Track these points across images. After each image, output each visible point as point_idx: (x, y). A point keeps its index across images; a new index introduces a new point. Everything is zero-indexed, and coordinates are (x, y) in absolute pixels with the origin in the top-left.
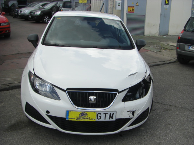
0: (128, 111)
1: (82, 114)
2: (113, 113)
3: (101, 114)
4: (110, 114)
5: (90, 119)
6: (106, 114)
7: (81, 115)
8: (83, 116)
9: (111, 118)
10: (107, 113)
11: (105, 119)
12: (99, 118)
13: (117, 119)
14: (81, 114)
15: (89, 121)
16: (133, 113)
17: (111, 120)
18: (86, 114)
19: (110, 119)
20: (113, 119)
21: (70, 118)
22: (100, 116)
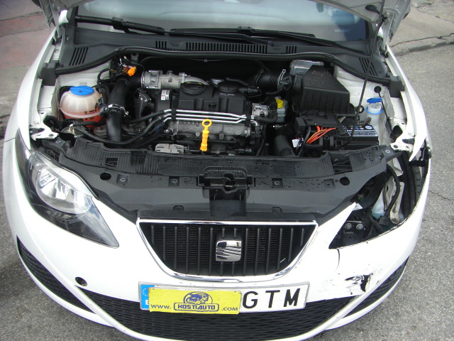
0: (348, 279)
1: (193, 296)
2: (298, 290)
3: (256, 294)
4: (288, 292)
5: (221, 308)
6: (272, 293)
7: (190, 299)
8: (198, 302)
9: (290, 304)
10: (279, 291)
11: (270, 306)
12: (249, 303)
13: (308, 305)
14: (189, 296)
15: (216, 313)
16: (365, 281)
17: (290, 307)
18: (207, 295)
19: (285, 305)
20: (295, 305)
21: (153, 306)
22: (253, 300)
